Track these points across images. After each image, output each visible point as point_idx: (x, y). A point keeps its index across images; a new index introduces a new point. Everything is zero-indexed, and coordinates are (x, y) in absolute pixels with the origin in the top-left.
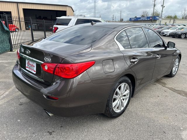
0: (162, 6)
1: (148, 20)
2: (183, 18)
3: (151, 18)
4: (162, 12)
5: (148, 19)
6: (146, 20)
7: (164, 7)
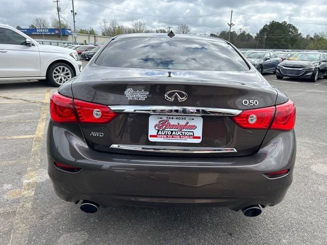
0: (71, 11)
1: (51, 35)
2: (104, 34)
3: (57, 32)
4: (74, 22)
5: (52, 33)
6: (49, 35)
7: (76, 14)
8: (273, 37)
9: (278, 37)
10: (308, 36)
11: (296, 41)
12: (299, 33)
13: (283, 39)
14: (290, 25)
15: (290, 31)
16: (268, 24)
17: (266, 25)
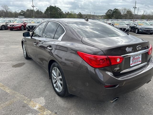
8: (52, 13)
9: (54, 13)
10: (65, 13)
11: (61, 14)
12: (62, 11)
13: (56, 14)
14: (58, 7)
15: (58, 10)
16: (49, 7)
17: (48, 7)
